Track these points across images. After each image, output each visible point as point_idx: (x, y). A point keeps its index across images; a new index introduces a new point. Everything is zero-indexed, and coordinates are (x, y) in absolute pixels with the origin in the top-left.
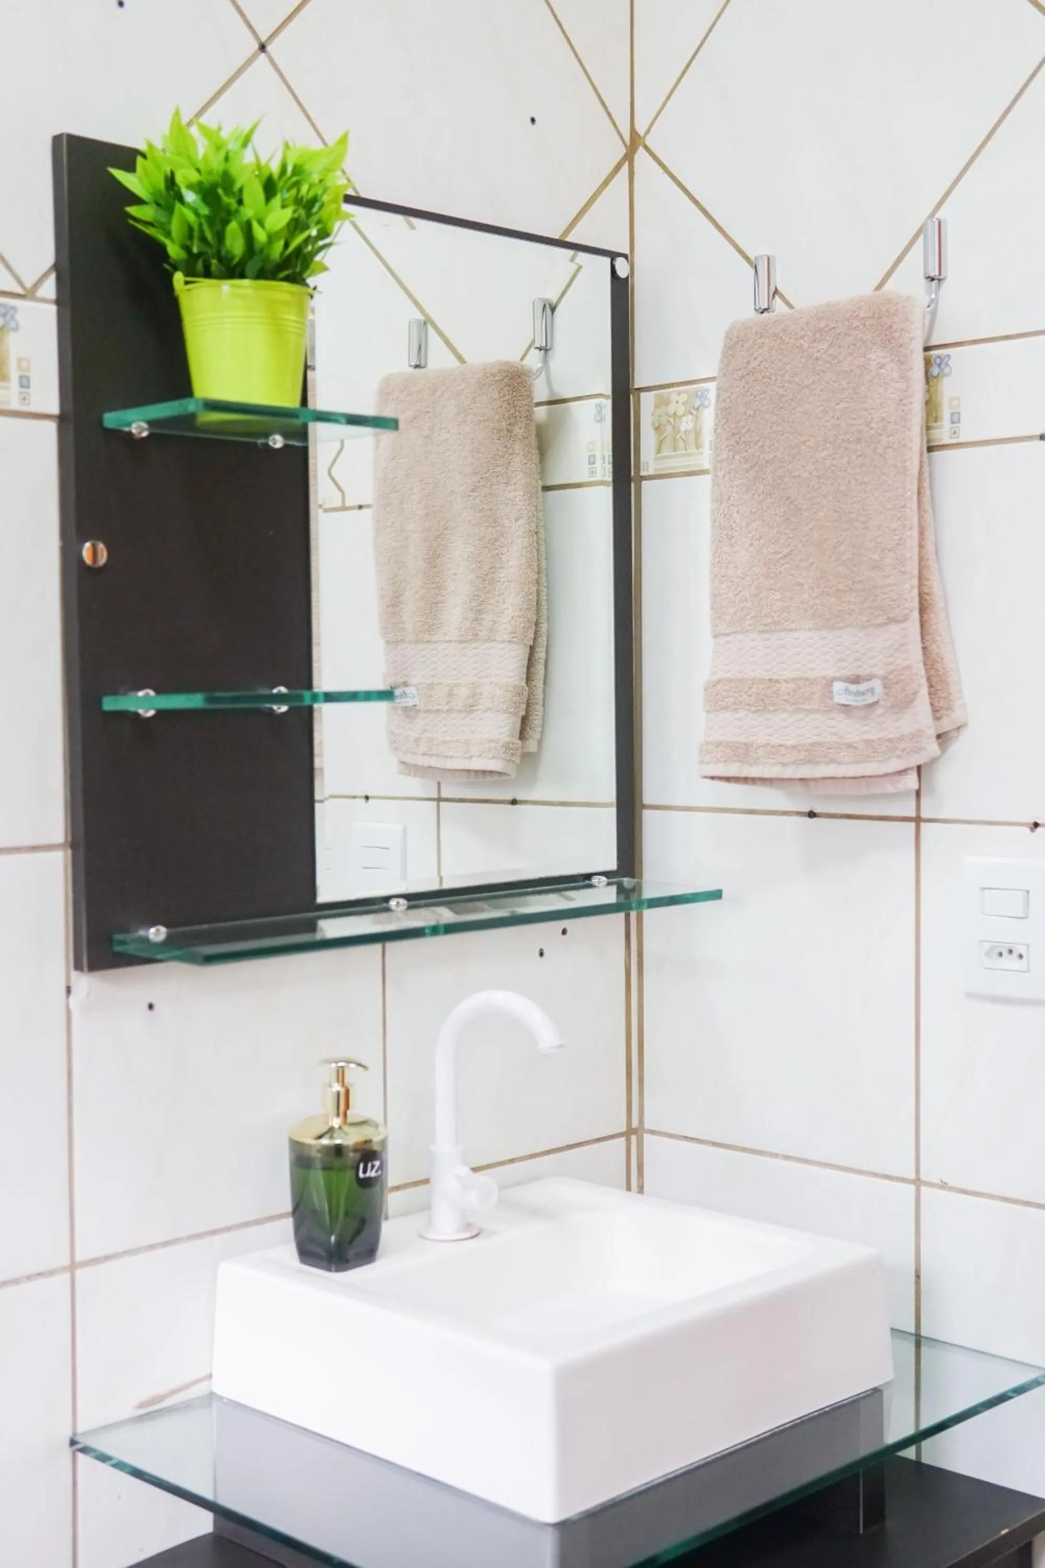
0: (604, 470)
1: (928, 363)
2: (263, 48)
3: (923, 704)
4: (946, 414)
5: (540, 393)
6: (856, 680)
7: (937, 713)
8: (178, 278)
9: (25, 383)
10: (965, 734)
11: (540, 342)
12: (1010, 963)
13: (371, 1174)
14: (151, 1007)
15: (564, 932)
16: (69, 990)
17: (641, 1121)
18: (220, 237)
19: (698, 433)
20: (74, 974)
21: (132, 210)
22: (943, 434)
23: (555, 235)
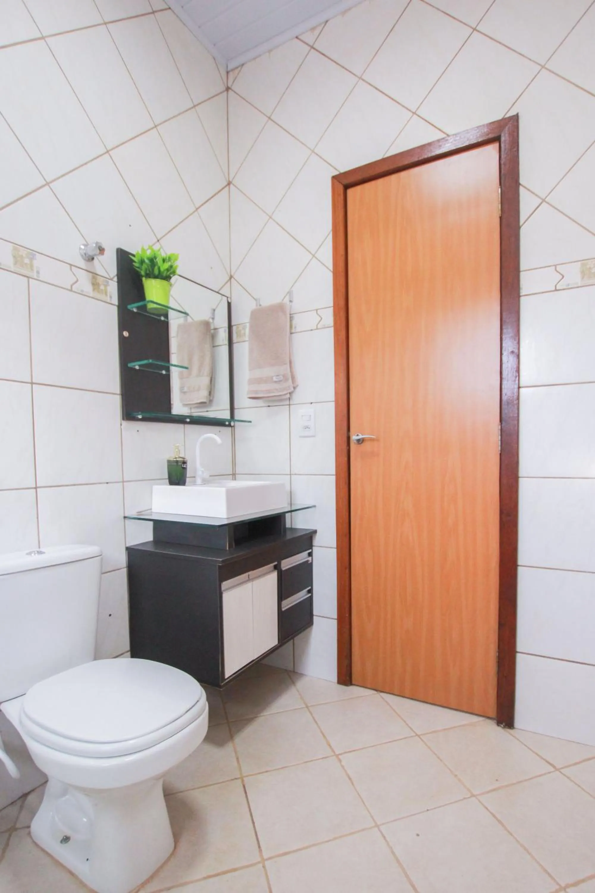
0: (226, 342)
1: (291, 317)
2: (158, 241)
3: (290, 380)
4: (293, 327)
5: (212, 327)
6: (277, 376)
7: (293, 383)
8: (144, 279)
9: (111, 297)
10: (298, 387)
11: (212, 317)
12: (307, 429)
13: (185, 466)
14: (138, 431)
15: (220, 431)
16: (121, 425)
17: (235, 471)
18: (153, 270)
19: (245, 334)
20: (123, 421)
21: (134, 264)
22: (293, 331)
23: (217, 291)
